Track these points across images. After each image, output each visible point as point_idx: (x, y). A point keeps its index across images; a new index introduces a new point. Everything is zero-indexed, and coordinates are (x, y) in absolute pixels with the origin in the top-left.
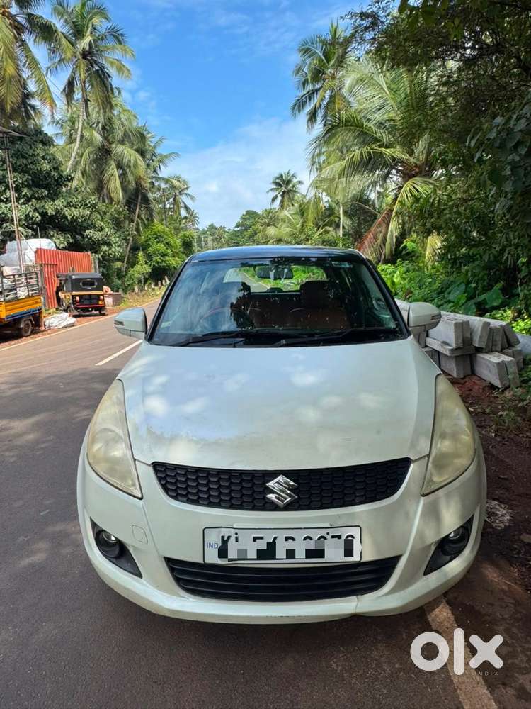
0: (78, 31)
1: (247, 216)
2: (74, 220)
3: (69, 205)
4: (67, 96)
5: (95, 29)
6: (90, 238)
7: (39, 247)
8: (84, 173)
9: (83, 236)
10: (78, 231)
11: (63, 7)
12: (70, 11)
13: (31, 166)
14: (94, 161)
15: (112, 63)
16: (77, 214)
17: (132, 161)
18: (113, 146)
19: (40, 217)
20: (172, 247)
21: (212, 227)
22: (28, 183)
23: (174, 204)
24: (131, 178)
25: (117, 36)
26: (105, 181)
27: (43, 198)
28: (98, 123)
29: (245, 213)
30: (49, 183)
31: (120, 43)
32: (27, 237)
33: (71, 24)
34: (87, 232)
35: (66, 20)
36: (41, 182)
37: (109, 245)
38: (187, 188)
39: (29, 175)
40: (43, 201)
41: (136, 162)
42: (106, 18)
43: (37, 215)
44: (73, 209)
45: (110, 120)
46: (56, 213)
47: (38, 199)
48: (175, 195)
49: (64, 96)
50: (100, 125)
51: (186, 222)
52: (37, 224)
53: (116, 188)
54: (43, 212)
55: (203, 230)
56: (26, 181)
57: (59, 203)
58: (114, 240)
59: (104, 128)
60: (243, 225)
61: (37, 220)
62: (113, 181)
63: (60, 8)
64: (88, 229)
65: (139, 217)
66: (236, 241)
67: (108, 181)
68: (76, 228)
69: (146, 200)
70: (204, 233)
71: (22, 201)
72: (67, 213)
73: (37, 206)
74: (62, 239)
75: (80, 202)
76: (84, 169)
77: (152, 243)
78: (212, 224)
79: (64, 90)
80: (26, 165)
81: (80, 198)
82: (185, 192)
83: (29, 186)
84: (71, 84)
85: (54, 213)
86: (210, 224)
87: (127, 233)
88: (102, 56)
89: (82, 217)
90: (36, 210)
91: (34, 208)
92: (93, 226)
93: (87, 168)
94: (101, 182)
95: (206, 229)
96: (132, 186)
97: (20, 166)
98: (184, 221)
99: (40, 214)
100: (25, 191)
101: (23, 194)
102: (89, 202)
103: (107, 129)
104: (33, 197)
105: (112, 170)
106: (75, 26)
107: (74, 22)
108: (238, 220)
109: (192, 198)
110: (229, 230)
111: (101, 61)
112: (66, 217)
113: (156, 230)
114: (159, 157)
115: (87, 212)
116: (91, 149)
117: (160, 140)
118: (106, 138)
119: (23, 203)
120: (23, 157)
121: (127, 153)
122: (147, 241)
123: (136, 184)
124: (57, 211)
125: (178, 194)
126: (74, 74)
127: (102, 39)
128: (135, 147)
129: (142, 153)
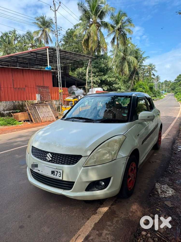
0: (117, 22)
1: (180, 77)
2: (110, 81)
3: (109, 77)
4: (112, 43)
5: (122, 20)
6: (115, 87)
7: (97, 90)
8: (117, 66)
9: (112, 86)
10: (111, 85)
11: (113, 16)
12: (115, 17)
13: (99, 66)
14: (121, 62)
15: (127, 30)
16: (111, 79)
17: (132, 61)
18: (127, 56)
19: (100, 81)
20: (145, 89)
21: (166, 81)
22: (98, 71)
23: (149, 74)
24: (132, 67)
25: (129, 21)
26: (123, 68)
27: (102, 75)
28: (123, 50)
29: (179, 75)
30: (104, 71)
31: (130, 23)
32: (96, 87)
33: (115, 21)
34: (114, 85)
35: (114, 20)
36: (102, 71)
37: (120, 89)
38: (155, 68)
39: (98, 69)
40: (102, 76)
41: (134, 61)
42: (126, 16)
43: (99, 80)
44: (110, 78)
45: (126, 48)
46: (105, 80)
47: (100, 76)
48: (150, 71)
49: (111, 43)
50: (123, 51)
51: (153, 80)
52: (99, 83)
53: (126, 70)
54: (101, 80)
55: (162, 82)
56: (97, 71)
57: (106, 77)
58: (122, 87)
59: (124, 51)
60: (178, 80)
61: (99, 82)
62: (126, 68)
63: (112, 16)
64: (114, 84)
65: (135, 79)
66: (174, 86)
67: (124, 68)
68: (111, 84)
69: (137, 74)
70: (162, 83)
71: (96, 76)
72: (108, 80)
73: (100, 78)
74: (106, 87)
75: (113, 76)
76: (117, 65)
77: (138, 88)
78: (166, 80)
79: (111, 41)
80: (98, 66)
81: (112, 75)
82: (154, 69)
83: (98, 72)
84: (114, 39)
85: (104, 80)
86: (165, 80)
87: (127, 85)
88: (124, 29)
89: (112, 81)
90: (99, 79)
91: (99, 78)
92: (116, 83)
93: (118, 65)
94: (122, 68)
95: (163, 82)
96: (132, 69)
97: (96, 66)
98: (152, 80)
99: (100, 80)
100: (97, 74)
101: (96, 74)
102: (116, 76)
103: (125, 51)
104: (99, 75)
105: (126, 64)
106: (116, 21)
107: (116, 20)
108: (176, 78)
109: (156, 71)
110: (173, 82)
111: (123, 30)
112: (108, 81)
113: (140, 83)
114: (142, 58)
115: (114, 79)
116: (120, 58)
117: (144, 53)
118: (125, 54)
119: (96, 77)
120: (97, 63)
121: (131, 58)
122: (136, 87)
123: (134, 68)
124: (105, 79)
125: (151, 70)
126: (115, 36)
127: (125, 23)
128: (134, 56)
129: (136, 58)
